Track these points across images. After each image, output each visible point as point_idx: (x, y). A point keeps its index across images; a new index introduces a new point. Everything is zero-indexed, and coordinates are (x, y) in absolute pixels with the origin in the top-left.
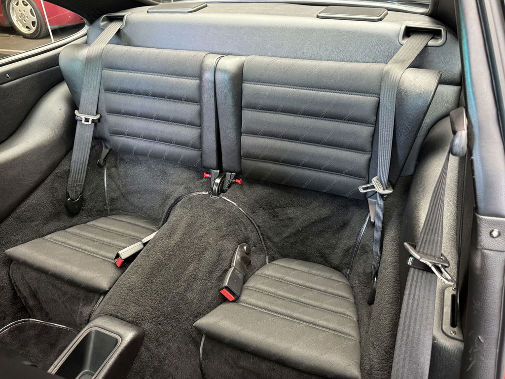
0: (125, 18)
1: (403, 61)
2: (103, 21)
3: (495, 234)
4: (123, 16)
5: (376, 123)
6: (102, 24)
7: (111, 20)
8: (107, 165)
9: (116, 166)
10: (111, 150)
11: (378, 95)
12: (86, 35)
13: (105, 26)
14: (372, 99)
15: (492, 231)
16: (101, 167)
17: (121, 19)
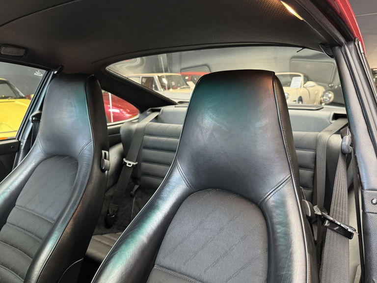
0: (161, 110)
1: (331, 131)
2: (149, 111)
3: (374, 201)
4: (160, 109)
5: (315, 169)
6: (148, 113)
7: (153, 111)
8: (136, 195)
9: (141, 197)
10: (140, 186)
11: (315, 150)
12: (138, 119)
13: (149, 114)
14: (311, 153)
15: (373, 199)
16: (132, 196)
17: (159, 110)
